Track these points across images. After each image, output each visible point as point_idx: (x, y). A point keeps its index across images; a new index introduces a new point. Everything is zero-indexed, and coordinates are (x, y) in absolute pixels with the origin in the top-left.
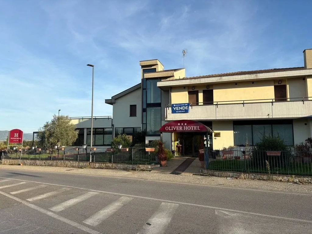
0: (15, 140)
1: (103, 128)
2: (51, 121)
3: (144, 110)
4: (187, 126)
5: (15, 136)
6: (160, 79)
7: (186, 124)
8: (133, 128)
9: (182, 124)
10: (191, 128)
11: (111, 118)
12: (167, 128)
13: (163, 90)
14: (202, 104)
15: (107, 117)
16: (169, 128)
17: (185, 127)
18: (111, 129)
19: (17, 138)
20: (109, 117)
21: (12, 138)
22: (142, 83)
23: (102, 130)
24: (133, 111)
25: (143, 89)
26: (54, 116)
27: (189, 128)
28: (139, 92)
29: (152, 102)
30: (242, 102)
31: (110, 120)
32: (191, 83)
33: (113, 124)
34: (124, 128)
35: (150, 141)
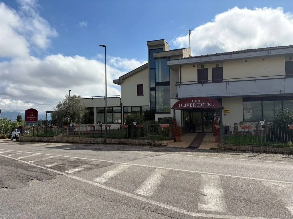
0: (31, 118)
1: (112, 107)
2: (63, 101)
3: (152, 89)
4: (201, 102)
5: (31, 115)
6: (168, 58)
7: (199, 101)
8: (141, 107)
9: (196, 101)
10: (205, 104)
11: (119, 97)
12: (180, 105)
13: (171, 69)
14: (211, 81)
15: (116, 97)
16: (182, 105)
17: (199, 104)
18: (120, 108)
19: (33, 117)
20: (118, 97)
21: (28, 117)
22: (149, 63)
23: (111, 109)
24: (140, 90)
25: (150, 69)
26: (66, 96)
27: (203, 105)
28: (147, 72)
29: (160, 81)
30: (254, 79)
31: (119, 99)
32: (201, 61)
33: (121, 103)
34: (132, 107)
35: (159, 119)
